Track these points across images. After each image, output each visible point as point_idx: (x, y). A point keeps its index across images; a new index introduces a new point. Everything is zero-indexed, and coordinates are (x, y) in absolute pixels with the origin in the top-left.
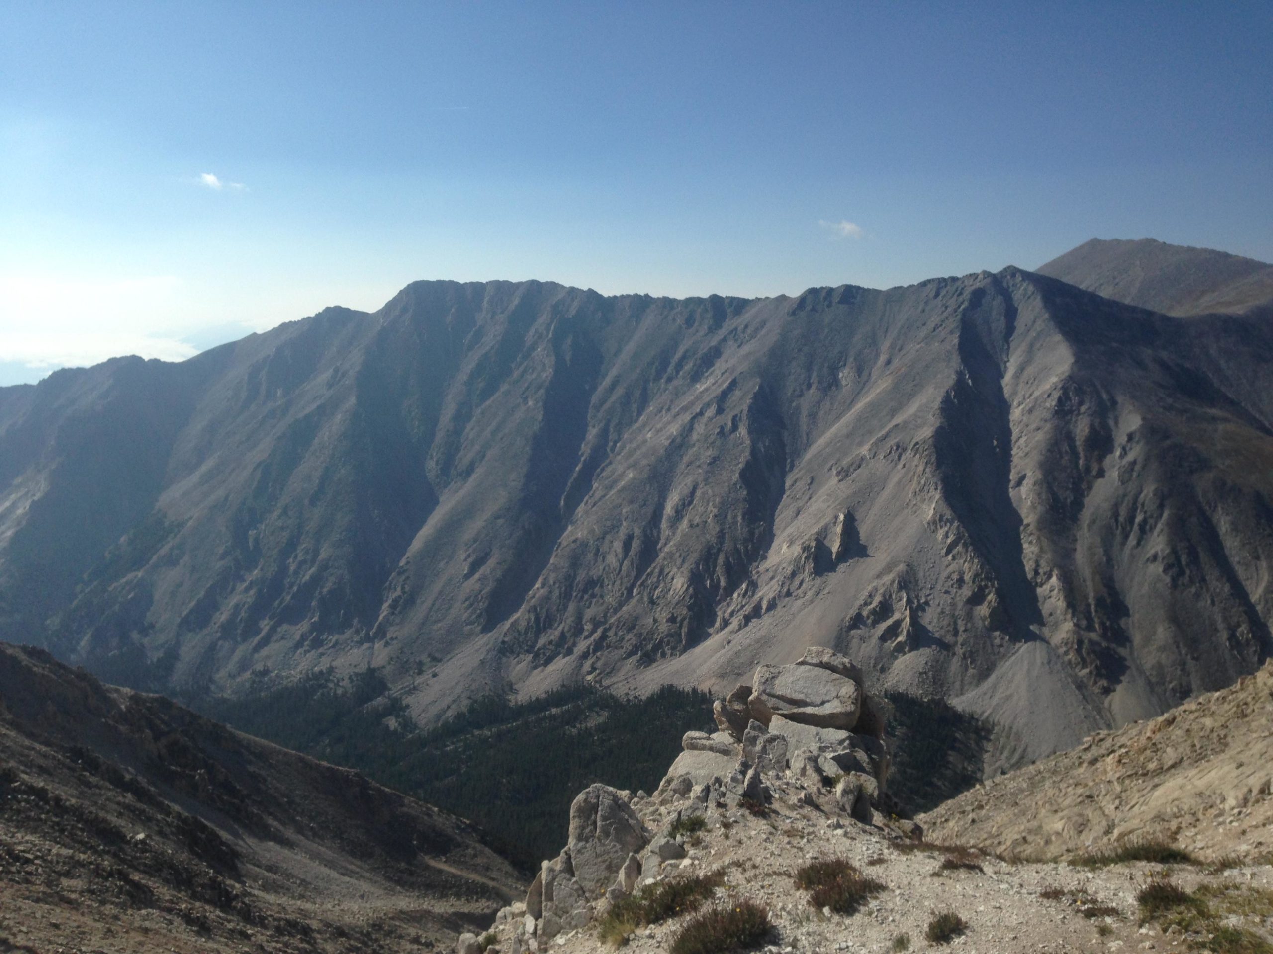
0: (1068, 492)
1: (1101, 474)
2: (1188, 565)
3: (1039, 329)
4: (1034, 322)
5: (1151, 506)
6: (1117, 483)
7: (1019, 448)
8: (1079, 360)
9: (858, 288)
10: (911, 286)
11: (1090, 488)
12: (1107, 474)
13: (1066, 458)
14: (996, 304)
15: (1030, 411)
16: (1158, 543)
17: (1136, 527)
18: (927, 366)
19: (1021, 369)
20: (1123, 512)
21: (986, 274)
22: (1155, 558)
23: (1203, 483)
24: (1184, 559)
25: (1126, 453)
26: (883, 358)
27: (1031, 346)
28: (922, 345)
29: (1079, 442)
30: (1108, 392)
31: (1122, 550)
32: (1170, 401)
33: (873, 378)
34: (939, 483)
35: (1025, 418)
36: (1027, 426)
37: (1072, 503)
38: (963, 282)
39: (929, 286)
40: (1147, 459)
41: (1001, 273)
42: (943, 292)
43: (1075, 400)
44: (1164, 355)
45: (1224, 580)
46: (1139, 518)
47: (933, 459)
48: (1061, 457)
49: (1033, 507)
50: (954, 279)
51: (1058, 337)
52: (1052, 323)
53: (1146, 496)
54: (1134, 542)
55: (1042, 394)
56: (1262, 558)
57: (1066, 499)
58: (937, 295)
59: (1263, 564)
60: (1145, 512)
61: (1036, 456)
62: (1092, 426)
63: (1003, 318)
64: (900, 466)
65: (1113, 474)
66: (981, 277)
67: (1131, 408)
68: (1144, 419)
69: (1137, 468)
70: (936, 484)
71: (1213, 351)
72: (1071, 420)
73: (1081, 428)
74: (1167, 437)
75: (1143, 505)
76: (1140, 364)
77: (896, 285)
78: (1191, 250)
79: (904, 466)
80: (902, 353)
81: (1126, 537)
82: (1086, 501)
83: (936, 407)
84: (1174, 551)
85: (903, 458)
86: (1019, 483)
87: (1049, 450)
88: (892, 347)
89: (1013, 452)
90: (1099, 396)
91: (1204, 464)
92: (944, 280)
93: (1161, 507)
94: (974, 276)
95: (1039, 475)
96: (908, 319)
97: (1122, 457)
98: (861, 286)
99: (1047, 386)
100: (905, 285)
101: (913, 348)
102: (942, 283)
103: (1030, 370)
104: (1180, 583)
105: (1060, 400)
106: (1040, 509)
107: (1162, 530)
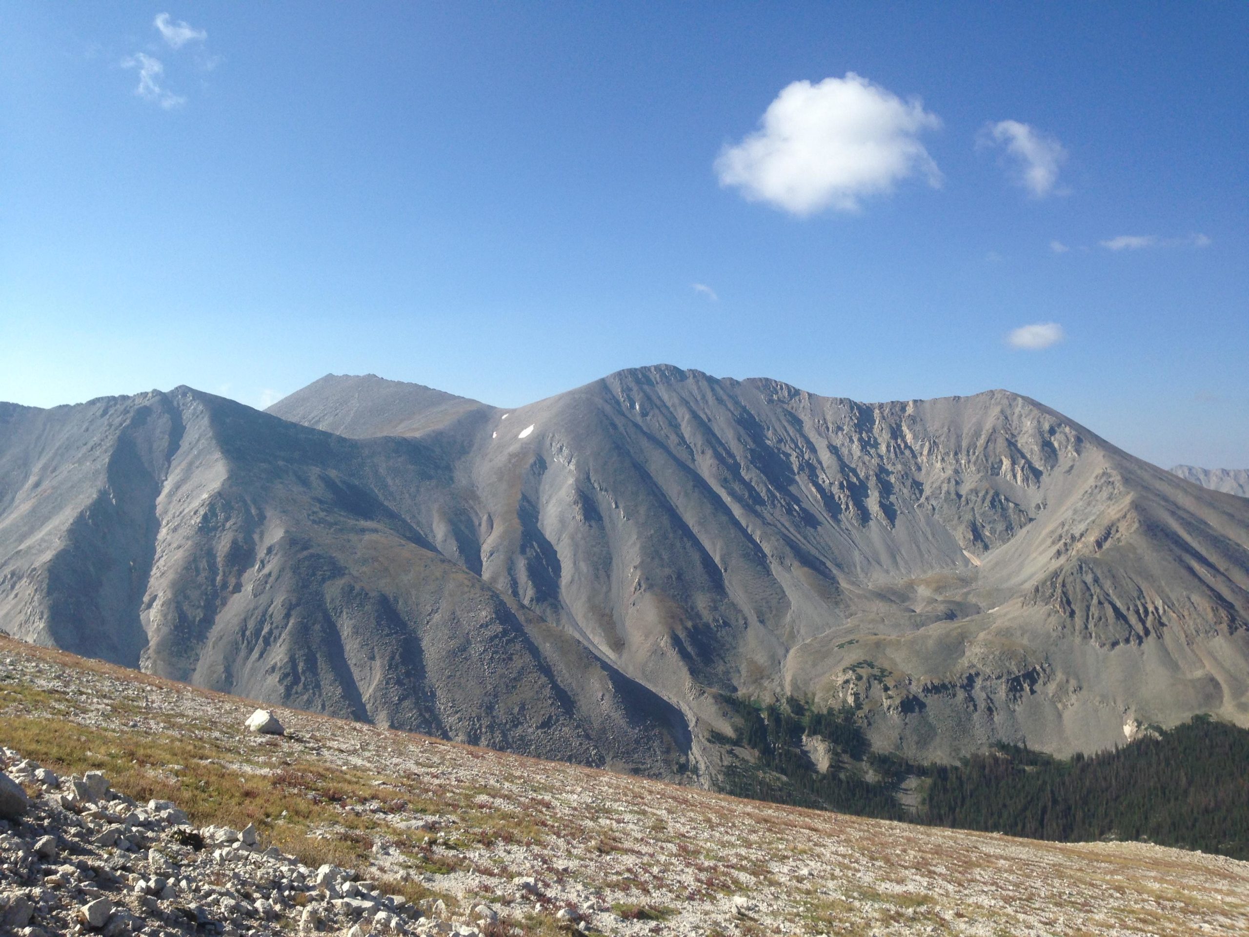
0: (199, 610)
1: (238, 588)
2: (304, 672)
3: (201, 447)
4: (198, 440)
5: (278, 617)
6: (251, 596)
7: (158, 568)
8: (233, 477)
9: (16, 406)
10: (78, 405)
11: (224, 604)
12: (243, 589)
13: (203, 575)
14: (162, 423)
15: (175, 530)
16: (279, 654)
17: (261, 640)
18: (72, 487)
19: (177, 487)
20: (251, 625)
21: (156, 393)
22: (273, 669)
23: (332, 591)
24: (301, 667)
25: (263, 567)
26: (32, 480)
27: (191, 464)
28: (76, 465)
29: (220, 560)
30: (259, 509)
31: (244, 664)
32: (322, 514)
33: (17, 502)
34: (46, 611)
35: (169, 537)
36: (170, 545)
37: (200, 621)
38: (134, 401)
39: (98, 405)
40: (282, 570)
41: (172, 392)
42: (111, 411)
43: (222, 516)
44: (333, 473)
45: (337, 683)
46: (266, 630)
47: (44, 585)
48: (198, 575)
49: (158, 629)
50: (124, 398)
51: (218, 455)
52: (214, 442)
53: (275, 607)
54: (257, 655)
55: (190, 512)
56: (377, 657)
57: (195, 617)
58: (105, 413)
59: (378, 663)
60: (272, 624)
61: (171, 576)
62: (234, 542)
63: (167, 436)
64: (12, 596)
65: (248, 588)
66: (150, 395)
67: (278, 522)
68: (286, 532)
69: (271, 579)
70: (42, 613)
71: (382, 471)
72: (215, 536)
73: (223, 545)
74: (305, 548)
75: (271, 616)
76: (305, 482)
77: (62, 404)
78: (400, 384)
79: (16, 595)
80: (54, 474)
81: (251, 650)
82: (218, 618)
83: (65, 529)
84: (293, 661)
85: (17, 587)
86: (150, 606)
87: (186, 568)
88: (44, 468)
89: (152, 573)
90: (248, 511)
91: (337, 571)
92: (114, 398)
93: (288, 616)
94: (144, 395)
95: (169, 595)
96: (68, 439)
97: (259, 570)
98: (20, 403)
99: (196, 504)
100: (72, 403)
101: (67, 468)
102: (111, 401)
103: (185, 488)
104: (294, 691)
105: (205, 517)
106: (165, 630)
107: (284, 640)
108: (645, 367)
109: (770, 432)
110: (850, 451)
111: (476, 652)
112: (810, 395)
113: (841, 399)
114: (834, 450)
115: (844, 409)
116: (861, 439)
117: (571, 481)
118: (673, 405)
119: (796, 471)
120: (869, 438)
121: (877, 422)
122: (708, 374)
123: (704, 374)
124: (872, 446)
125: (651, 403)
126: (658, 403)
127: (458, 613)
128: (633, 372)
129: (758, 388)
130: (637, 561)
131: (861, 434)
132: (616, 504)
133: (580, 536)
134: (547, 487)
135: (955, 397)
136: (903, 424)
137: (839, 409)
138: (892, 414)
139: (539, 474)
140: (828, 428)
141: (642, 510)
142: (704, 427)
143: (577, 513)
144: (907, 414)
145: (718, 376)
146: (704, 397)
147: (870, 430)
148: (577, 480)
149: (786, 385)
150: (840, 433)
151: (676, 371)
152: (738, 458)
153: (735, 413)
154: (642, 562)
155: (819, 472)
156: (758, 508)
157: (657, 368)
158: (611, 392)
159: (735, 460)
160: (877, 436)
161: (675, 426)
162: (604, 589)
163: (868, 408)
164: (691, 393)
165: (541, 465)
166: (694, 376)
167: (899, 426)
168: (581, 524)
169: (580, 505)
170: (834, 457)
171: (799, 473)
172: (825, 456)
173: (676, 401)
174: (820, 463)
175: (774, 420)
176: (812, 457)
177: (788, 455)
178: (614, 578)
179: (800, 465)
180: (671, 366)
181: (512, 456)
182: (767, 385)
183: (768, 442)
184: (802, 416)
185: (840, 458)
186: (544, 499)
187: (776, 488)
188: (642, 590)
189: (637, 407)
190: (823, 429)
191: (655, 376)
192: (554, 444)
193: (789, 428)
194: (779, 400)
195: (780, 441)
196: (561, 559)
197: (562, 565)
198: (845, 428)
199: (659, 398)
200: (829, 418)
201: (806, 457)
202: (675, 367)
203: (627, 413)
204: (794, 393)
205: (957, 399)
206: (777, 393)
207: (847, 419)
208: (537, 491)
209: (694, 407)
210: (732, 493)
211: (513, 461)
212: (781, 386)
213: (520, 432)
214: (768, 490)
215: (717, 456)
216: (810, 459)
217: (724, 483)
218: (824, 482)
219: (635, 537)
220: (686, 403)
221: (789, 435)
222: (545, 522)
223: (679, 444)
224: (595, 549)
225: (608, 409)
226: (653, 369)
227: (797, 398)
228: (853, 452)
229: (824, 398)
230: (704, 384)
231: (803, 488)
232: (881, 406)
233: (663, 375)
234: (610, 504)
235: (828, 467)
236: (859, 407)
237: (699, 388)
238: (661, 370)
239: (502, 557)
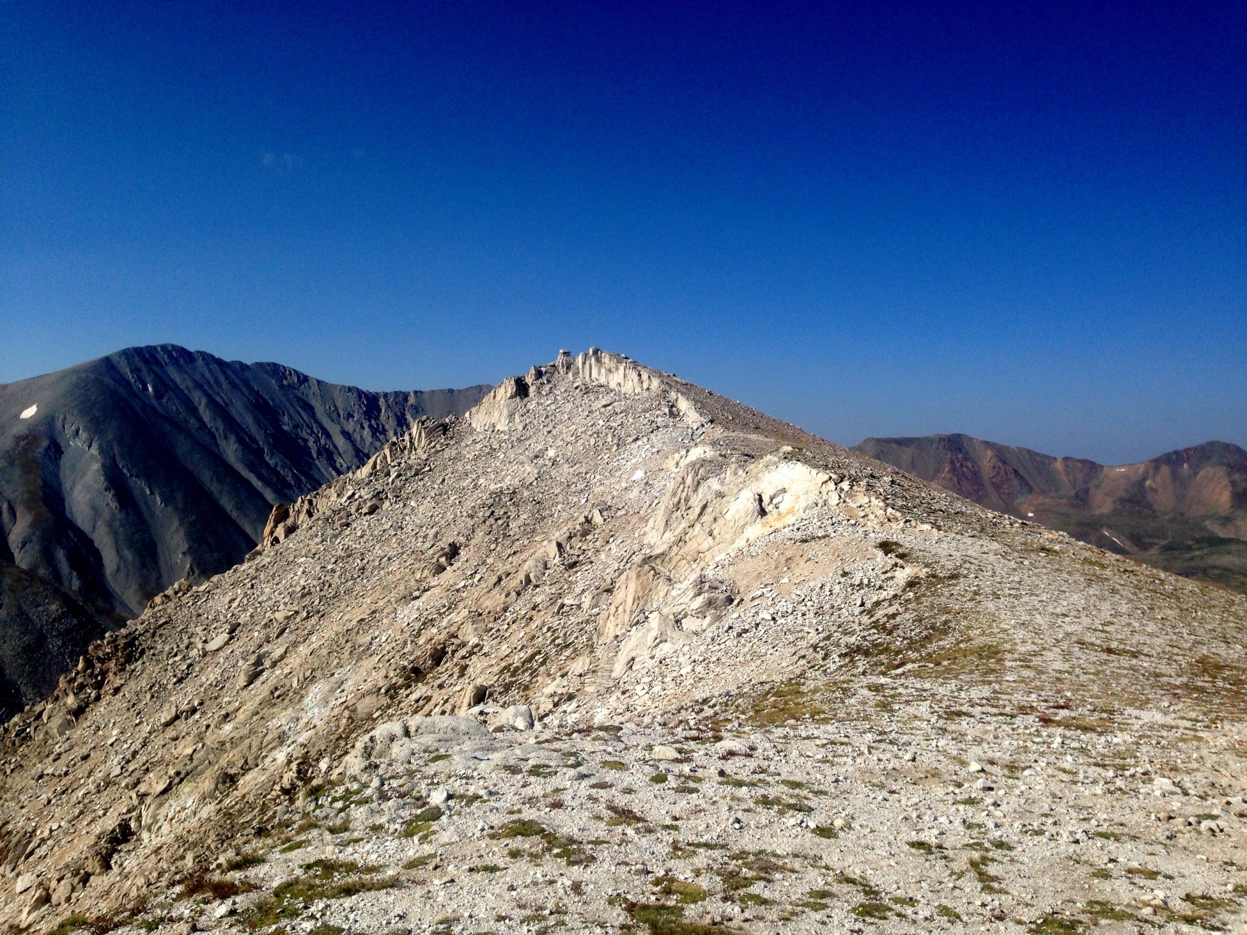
108: (150, 347)
109: (286, 417)
110: (361, 437)
111: (53, 647)
112: (319, 382)
113: (349, 387)
114: (347, 435)
115: (353, 397)
116: (370, 426)
117: (96, 466)
118: (187, 388)
119: (315, 456)
120: (378, 425)
121: (383, 411)
122: (217, 356)
123: (212, 356)
124: (381, 433)
125: (164, 386)
126: (171, 384)
127: (25, 608)
128: (138, 351)
129: (267, 372)
130: (185, 547)
131: (370, 421)
132: (150, 490)
133: (118, 523)
134: (68, 473)
135: (449, 390)
136: (406, 412)
137: (348, 397)
138: (396, 403)
139: (56, 459)
140: (339, 415)
141: (179, 496)
142: (221, 411)
143: (109, 500)
144: (409, 403)
145: (227, 358)
146: (217, 381)
147: (377, 418)
148: (104, 466)
149: (295, 371)
150: (351, 420)
151: (183, 352)
152: (261, 443)
153: (251, 398)
154: (190, 548)
155: (335, 457)
156: (286, 491)
157: (164, 347)
158: (118, 372)
159: (258, 445)
160: (384, 423)
161: (193, 410)
162: (154, 575)
163: (373, 396)
164: (203, 376)
165: (56, 450)
166: (204, 359)
167: (403, 415)
168: (117, 511)
169: (113, 492)
170: (348, 442)
171: (318, 458)
172: (340, 442)
173: (191, 384)
174: (336, 448)
175: (288, 405)
176: (328, 442)
177: (306, 441)
178: (162, 563)
179: (319, 450)
180: (178, 347)
181: (18, 439)
182: (275, 370)
183: (286, 428)
184: (313, 402)
185: (353, 443)
186: (67, 486)
187: (300, 473)
188: (196, 575)
189: (150, 389)
190: (333, 415)
191: (163, 357)
192: (66, 427)
193: (303, 413)
194: (289, 385)
195: (296, 426)
196: (100, 548)
197: (103, 555)
198: (355, 415)
199: (172, 381)
200: (338, 404)
201: (323, 442)
202: (183, 349)
203: (141, 395)
204: (304, 379)
205: (451, 391)
206: (286, 379)
207: (357, 407)
208: (57, 476)
209: (210, 391)
210: (260, 477)
211: (22, 444)
212: (290, 372)
213: (21, 412)
214: (293, 474)
215: (240, 441)
216: (326, 444)
217: (252, 468)
218: (342, 466)
219: (176, 523)
220: (198, 386)
221: (303, 419)
222: (74, 510)
223: (200, 428)
224: (136, 536)
225: (122, 390)
226: (159, 349)
227: (306, 384)
228: (364, 437)
229: (332, 385)
230: (214, 366)
231: (323, 471)
232: (386, 395)
233: (170, 356)
234: (143, 491)
235: (344, 452)
236: (367, 395)
237: (210, 371)
238: (167, 350)
239: (37, 547)
